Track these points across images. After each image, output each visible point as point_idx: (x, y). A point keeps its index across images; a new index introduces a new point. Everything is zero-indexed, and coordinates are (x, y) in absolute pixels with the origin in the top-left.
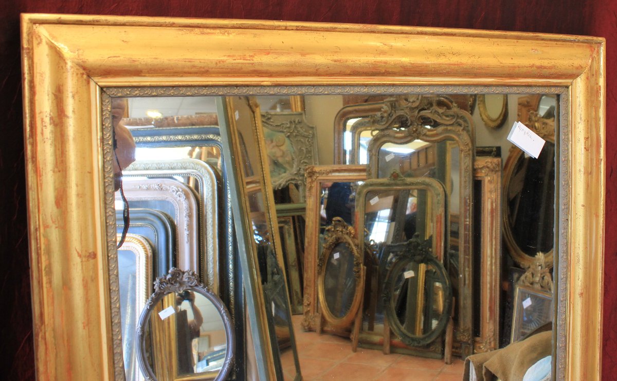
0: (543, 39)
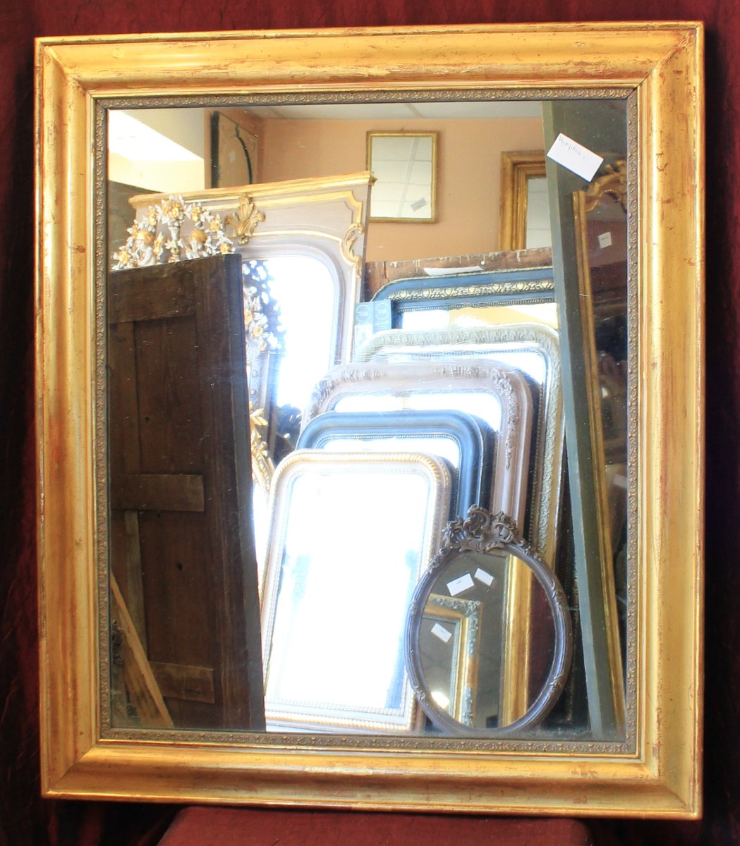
0: (592, 30)
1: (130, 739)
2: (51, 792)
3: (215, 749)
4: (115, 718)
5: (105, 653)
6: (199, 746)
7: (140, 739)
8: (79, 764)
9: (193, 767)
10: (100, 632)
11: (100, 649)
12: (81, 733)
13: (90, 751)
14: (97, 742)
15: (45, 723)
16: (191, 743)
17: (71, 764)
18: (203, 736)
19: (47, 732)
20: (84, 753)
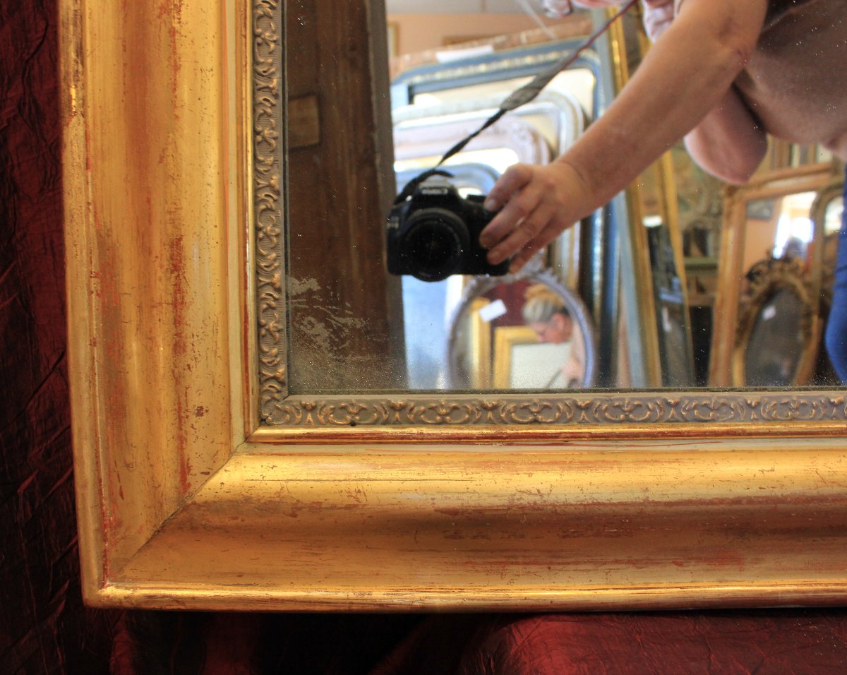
1: (353, 424)
2: (113, 592)
3: (623, 446)
4: (299, 362)
5: (270, 160)
6: (576, 436)
7: (386, 423)
8: (198, 506)
9: (566, 505)
10: (256, 90)
11: (255, 143)
12: (200, 412)
13: (230, 466)
14: (248, 439)
15: (85, 385)
16: (552, 430)
17: (169, 508)
18: (587, 408)
19: (93, 413)
20: (208, 474)
